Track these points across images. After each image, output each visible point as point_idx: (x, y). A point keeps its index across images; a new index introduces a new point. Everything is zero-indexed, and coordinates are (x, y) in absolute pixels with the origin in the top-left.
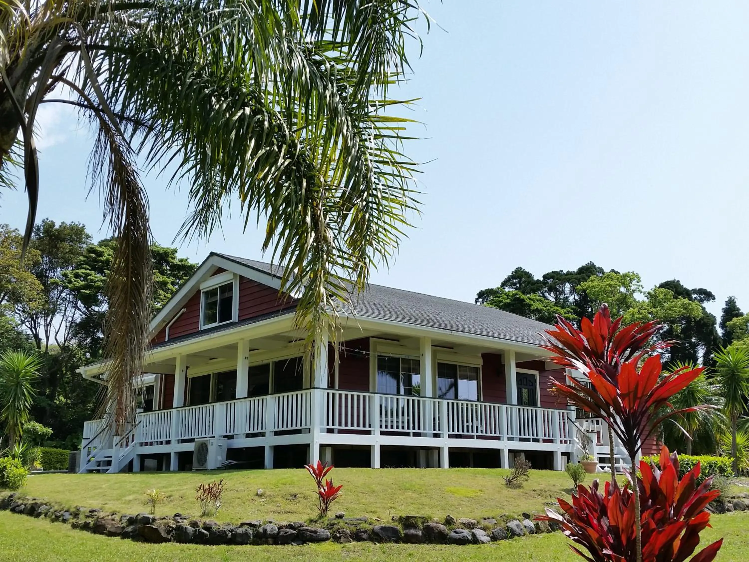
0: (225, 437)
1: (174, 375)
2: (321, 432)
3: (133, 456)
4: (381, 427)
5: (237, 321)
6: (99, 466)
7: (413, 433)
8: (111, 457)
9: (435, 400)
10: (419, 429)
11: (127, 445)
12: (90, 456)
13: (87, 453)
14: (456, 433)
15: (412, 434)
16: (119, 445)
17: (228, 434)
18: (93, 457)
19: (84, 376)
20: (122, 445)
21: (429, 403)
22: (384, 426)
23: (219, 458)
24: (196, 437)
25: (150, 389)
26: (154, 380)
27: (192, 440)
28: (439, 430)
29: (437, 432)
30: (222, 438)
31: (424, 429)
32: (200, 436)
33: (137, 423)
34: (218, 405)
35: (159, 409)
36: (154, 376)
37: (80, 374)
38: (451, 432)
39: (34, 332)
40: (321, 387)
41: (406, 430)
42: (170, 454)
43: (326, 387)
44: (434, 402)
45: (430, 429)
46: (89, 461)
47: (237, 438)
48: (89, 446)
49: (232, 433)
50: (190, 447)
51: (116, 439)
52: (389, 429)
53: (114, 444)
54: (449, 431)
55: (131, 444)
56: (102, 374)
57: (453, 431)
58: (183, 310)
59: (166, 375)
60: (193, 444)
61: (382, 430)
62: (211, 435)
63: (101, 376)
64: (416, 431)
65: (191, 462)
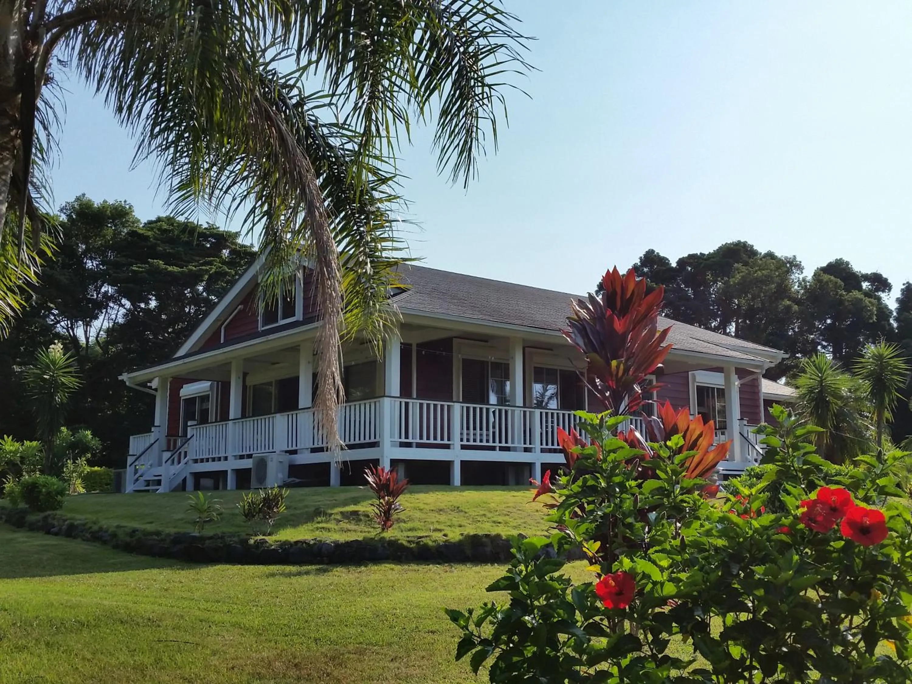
0: (286, 452)
1: (230, 382)
2: (392, 446)
3: (186, 474)
4: (462, 440)
5: (301, 319)
6: (148, 485)
7: (500, 447)
8: (161, 476)
9: (525, 409)
10: (506, 442)
11: (179, 462)
12: (138, 475)
13: (133, 471)
14: (550, 446)
15: (498, 448)
16: (170, 461)
17: (290, 448)
18: (141, 476)
19: (127, 384)
20: (173, 463)
21: (518, 413)
22: (465, 440)
23: (280, 475)
24: (255, 452)
25: (204, 399)
26: (209, 389)
27: (250, 456)
28: (530, 444)
29: (528, 446)
30: (284, 453)
31: (513, 442)
32: (259, 451)
33: (189, 437)
34: (278, 416)
35: (216, 421)
36: (209, 383)
37: (123, 382)
38: (544, 446)
39: (72, 333)
40: (392, 395)
41: (491, 444)
42: (226, 471)
43: (399, 396)
44: (525, 412)
45: (519, 443)
46: (137, 480)
47: (301, 453)
48: (137, 463)
49: (294, 448)
50: (247, 464)
51: (166, 455)
52: (471, 443)
53: (164, 461)
54: (541, 444)
55: (183, 461)
56: (150, 381)
57: (547, 444)
58: (240, 307)
59: (222, 383)
60: (251, 460)
61: (462, 443)
62: (271, 450)
63: (149, 384)
64: (503, 444)
65: (249, 480)
